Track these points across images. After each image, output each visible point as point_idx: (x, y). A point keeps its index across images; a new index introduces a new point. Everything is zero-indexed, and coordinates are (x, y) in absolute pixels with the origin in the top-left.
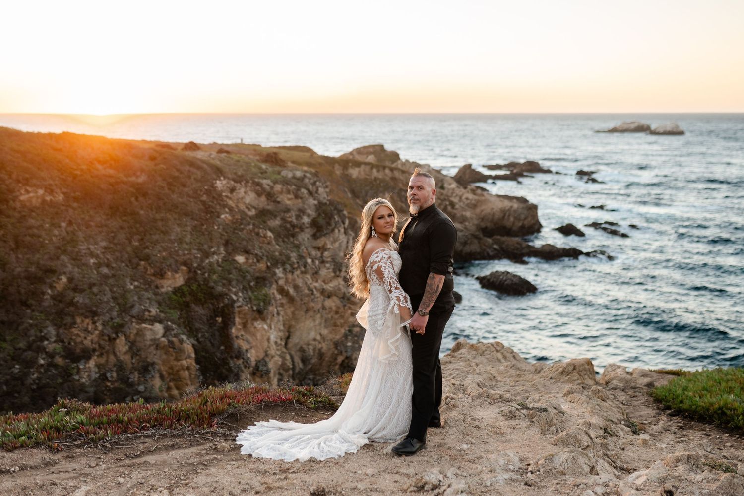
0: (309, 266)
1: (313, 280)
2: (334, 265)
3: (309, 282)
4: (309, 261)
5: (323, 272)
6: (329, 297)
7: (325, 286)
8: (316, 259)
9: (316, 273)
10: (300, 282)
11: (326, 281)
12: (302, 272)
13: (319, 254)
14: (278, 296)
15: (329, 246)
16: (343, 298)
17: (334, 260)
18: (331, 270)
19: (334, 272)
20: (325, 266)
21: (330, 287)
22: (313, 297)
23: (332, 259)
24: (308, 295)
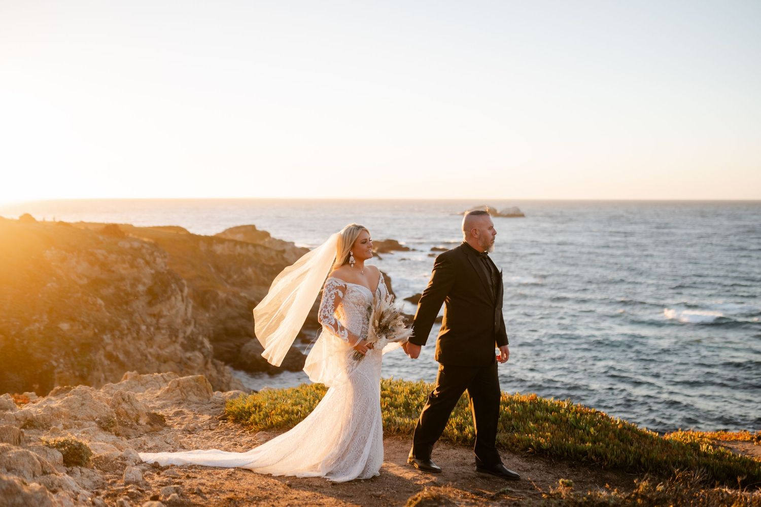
0: (143, 332)
1: (147, 346)
2: (170, 332)
3: (142, 348)
4: (144, 328)
5: (159, 338)
6: (165, 362)
7: (160, 352)
8: (151, 325)
9: (150, 340)
10: (131, 348)
11: (162, 347)
12: (134, 339)
13: (154, 321)
14: (106, 362)
15: (165, 313)
16: (180, 363)
17: (170, 326)
18: (166, 336)
19: (170, 337)
20: (160, 333)
21: (166, 352)
22: (147, 362)
23: (169, 325)
24: (141, 361)
